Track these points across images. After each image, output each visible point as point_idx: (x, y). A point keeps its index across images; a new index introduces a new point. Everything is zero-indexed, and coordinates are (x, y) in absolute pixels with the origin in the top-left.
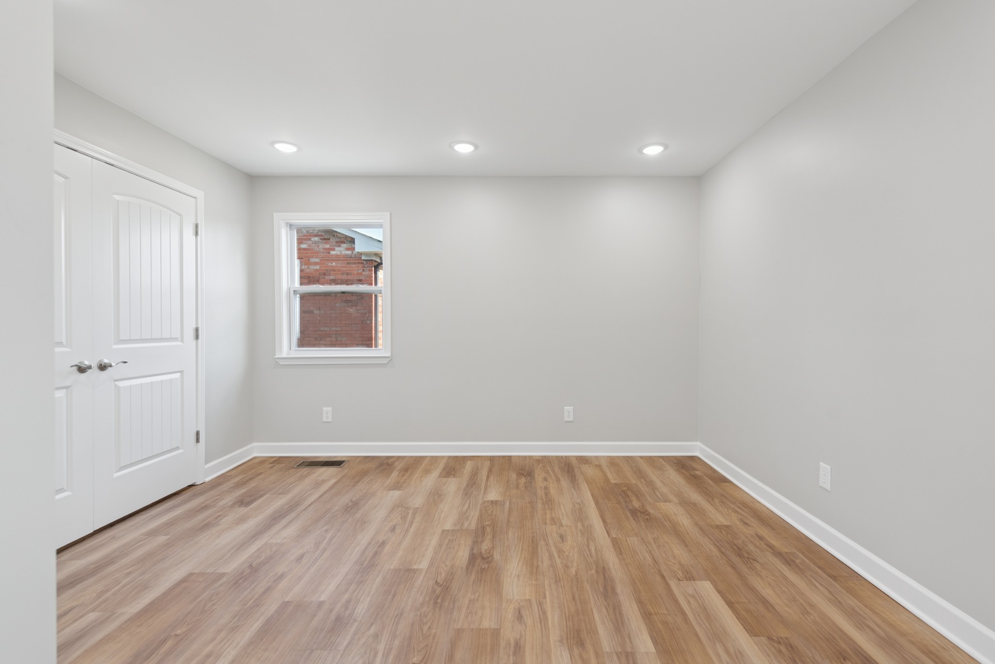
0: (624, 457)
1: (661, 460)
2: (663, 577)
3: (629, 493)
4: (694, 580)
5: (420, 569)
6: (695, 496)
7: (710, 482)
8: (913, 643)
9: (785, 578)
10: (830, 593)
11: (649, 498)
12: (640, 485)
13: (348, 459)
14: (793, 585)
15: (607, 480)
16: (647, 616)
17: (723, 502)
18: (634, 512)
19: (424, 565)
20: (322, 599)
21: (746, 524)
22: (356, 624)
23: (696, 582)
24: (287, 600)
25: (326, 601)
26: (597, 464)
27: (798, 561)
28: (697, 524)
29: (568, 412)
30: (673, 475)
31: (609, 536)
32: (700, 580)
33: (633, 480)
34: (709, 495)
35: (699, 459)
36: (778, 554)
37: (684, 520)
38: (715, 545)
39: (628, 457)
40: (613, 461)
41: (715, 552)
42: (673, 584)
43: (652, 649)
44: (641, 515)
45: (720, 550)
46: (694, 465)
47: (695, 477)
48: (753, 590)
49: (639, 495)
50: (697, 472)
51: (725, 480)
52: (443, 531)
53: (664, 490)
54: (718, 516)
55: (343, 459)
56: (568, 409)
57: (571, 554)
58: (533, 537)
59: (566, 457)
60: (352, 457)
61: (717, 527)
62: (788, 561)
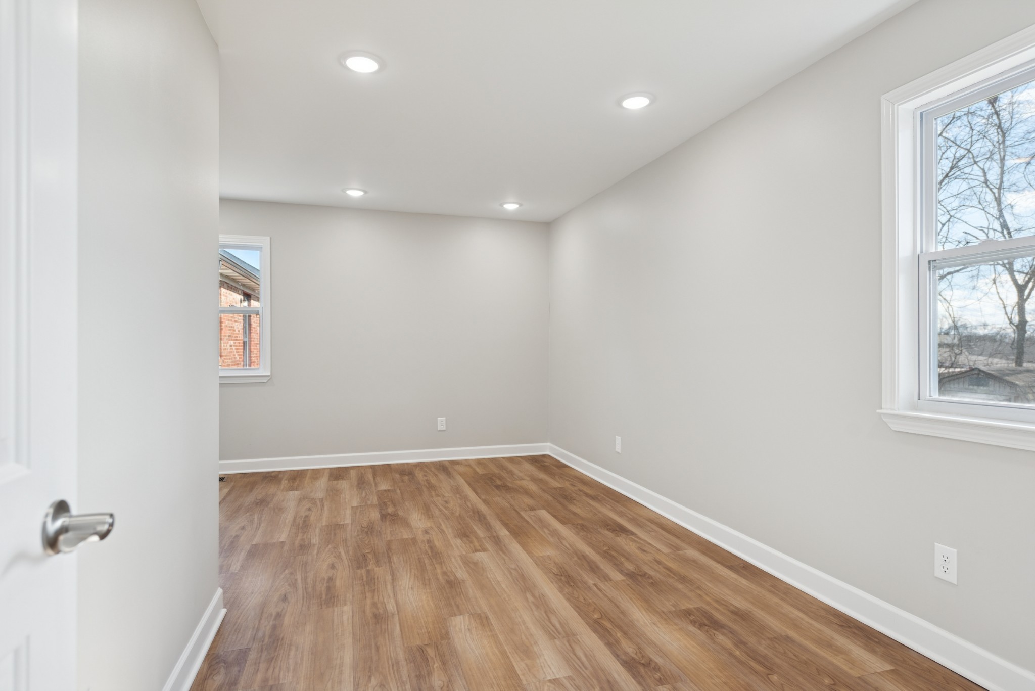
0: (489, 459)
1: (519, 459)
2: (516, 511)
3: (494, 478)
4: (535, 510)
5: (346, 524)
6: (542, 476)
7: (555, 468)
8: (644, 518)
9: (589, 504)
10: (612, 507)
11: (508, 479)
12: (502, 473)
13: (227, 476)
14: (593, 506)
15: (476, 472)
16: (506, 525)
17: (561, 477)
18: (498, 487)
19: (348, 521)
20: (281, 540)
21: (574, 486)
22: (316, 547)
23: (537, 511)
24: (254, 543)
25: (285, 542)
26: (467, 464)
27: (599, 498)
28: (541, 488)
29: (441, 423)
30: (527, 466)
31: (480, 498)
32: (539, 509)
33: (496, 471)
34: (552, 475)
35: (549, 456)
36: (587, 495)
37: (533, 487)
38: (551, 496)
39: (492, 458)
40: (480, 462)
41: (550, 498)
42: (522, 513)
43: (507, 533)
44: (504, 488)
45: (553, 497)
46: (545, 460)
47: (544, 466)
48: (570, 511)
49: (501, 478)
50: (545, 464)
51: (566, 466)
52: (352, 507)
53: (521, 474)
54: (555, 484)
55: (223, 476)
56: (442, 420)
57: (455, 508)
58: (425, 504)
59: (439, 462)
60: (229, 474)
61: (555, 488)
62: (593, 498)
